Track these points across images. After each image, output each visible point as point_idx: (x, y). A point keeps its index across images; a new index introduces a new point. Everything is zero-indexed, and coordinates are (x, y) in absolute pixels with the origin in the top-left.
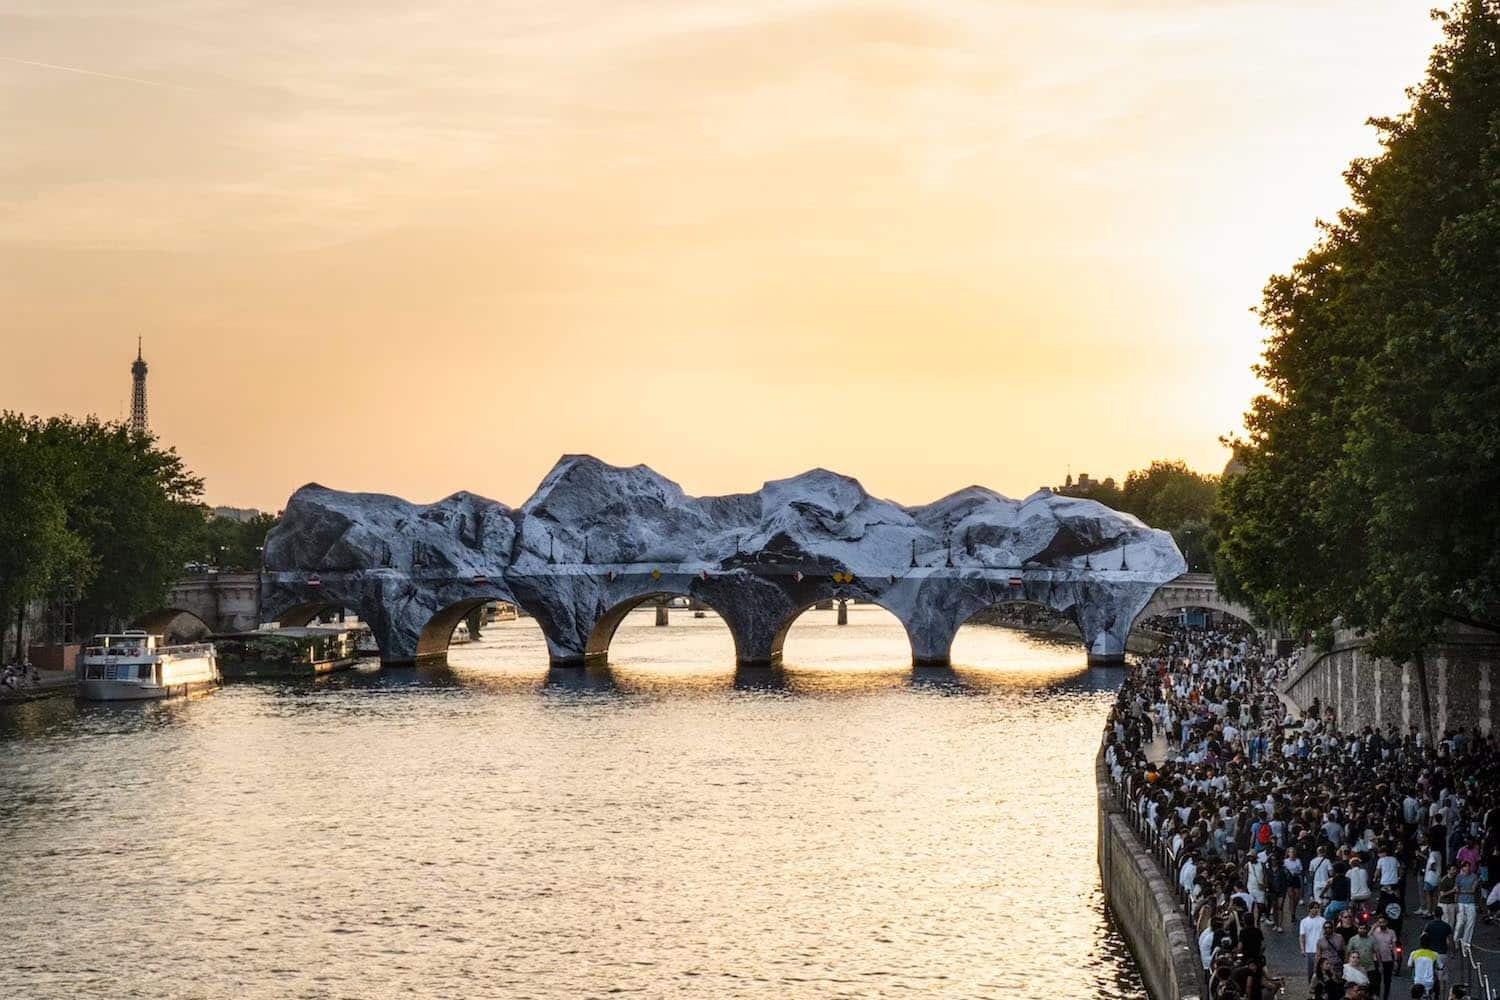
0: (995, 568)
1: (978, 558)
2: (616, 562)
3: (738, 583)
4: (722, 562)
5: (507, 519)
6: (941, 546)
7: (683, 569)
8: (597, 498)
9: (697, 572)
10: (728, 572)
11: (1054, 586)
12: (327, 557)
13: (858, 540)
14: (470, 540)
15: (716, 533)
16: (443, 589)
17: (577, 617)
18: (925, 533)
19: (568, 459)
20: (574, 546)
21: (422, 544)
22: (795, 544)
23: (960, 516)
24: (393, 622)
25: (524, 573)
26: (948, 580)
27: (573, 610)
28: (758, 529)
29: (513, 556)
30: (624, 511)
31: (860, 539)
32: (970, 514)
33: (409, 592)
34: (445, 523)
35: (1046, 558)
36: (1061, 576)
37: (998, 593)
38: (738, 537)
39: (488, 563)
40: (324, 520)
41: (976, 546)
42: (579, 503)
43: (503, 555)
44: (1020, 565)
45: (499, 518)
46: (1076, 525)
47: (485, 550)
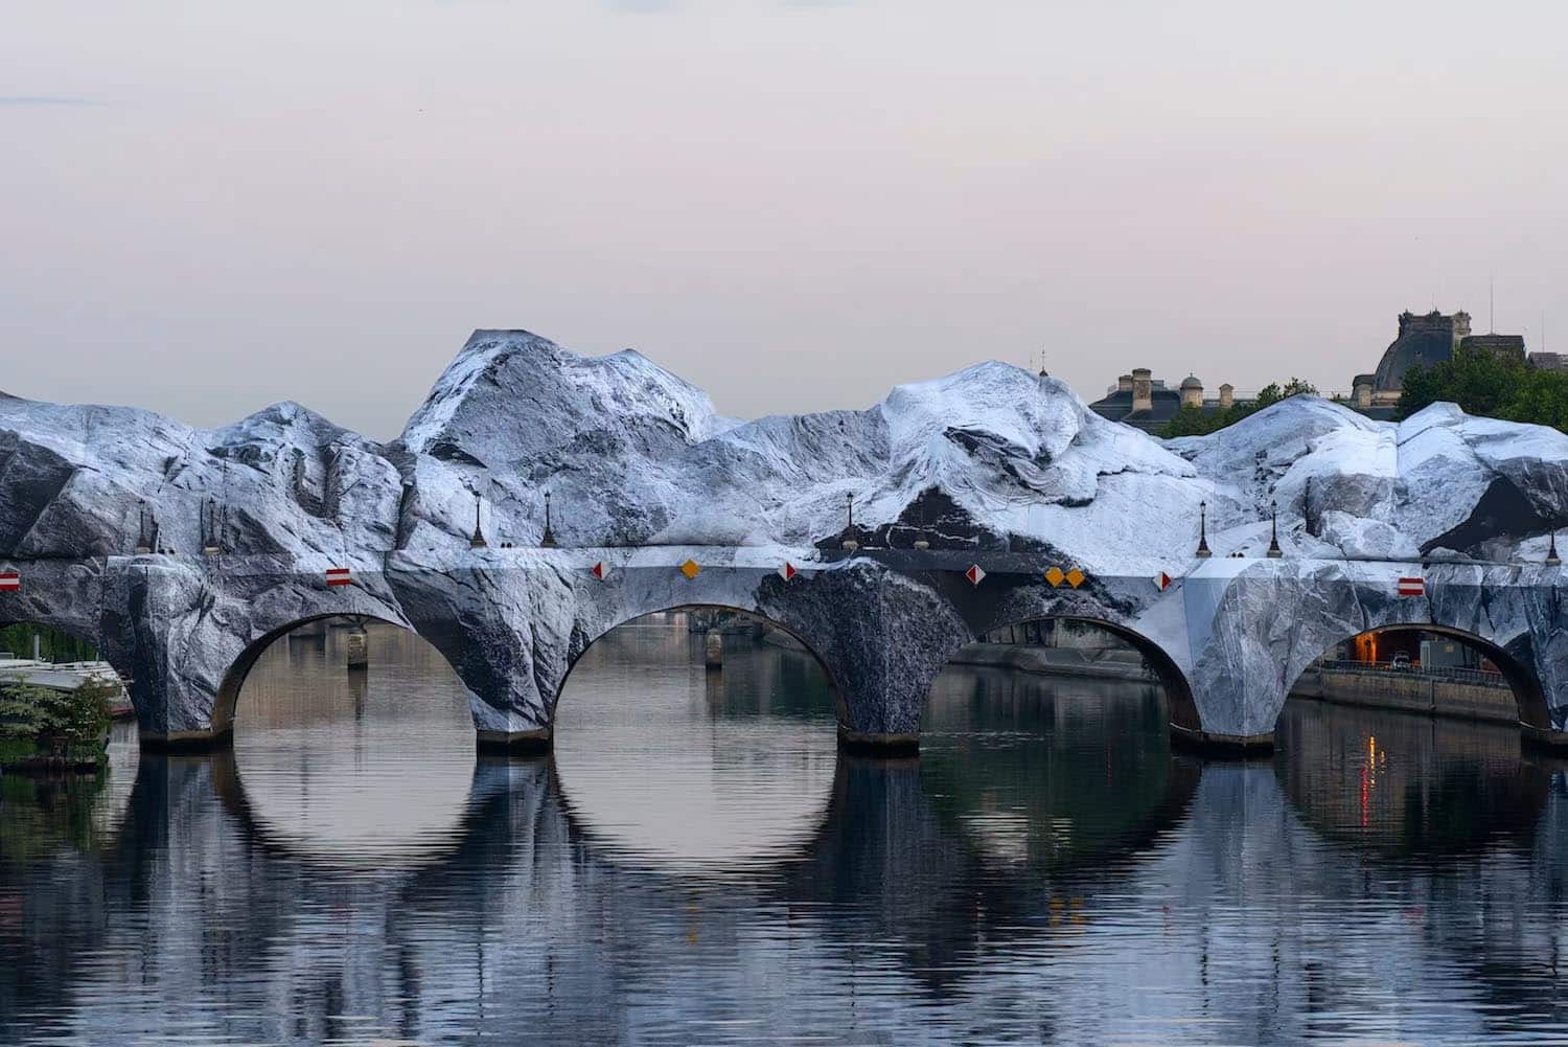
0: (1368, 559)
1: (1330, 540)
2: (608, 545)
3: (858, 586)
4: (817, 545)
5: (382, 460)
6: (1254, 515)
7: (742, 558)
8: (556, 418)
9: (775, 564)
10: (835, 566)
11: (1487, 596)
12: (33, 532)
13: (1085, 503)
14: (315, 500)
15: (803, 490)
16: (262, 597)
17: (536, 652)
18: (1221, 490)
19: (487, 340)
20: (517, 513)
21: (218, 505)
22: (964, 512)
23: (1289, 456)
24: (172, 663)
25: (426, 564)
26: (1278, 581)
27: (529, 637)
28: (886, 480)
29: (401, 533)
30: (613, 447)
31: (1091, 500)
32: (1309, 452)
33: (200, 604)
34: (262, 465)
35: (1467, 539)
36: (1501, 576)
37: (1375, 609)
38: (850, 495)
39: (351, 546)
40: (19, 460)
41: (1325, 514)
42: (520, 431)
43: (381, 530)
44: (1417, 554)
45: (368, 457)
46: (1525, 475)
47: (345, 519)
